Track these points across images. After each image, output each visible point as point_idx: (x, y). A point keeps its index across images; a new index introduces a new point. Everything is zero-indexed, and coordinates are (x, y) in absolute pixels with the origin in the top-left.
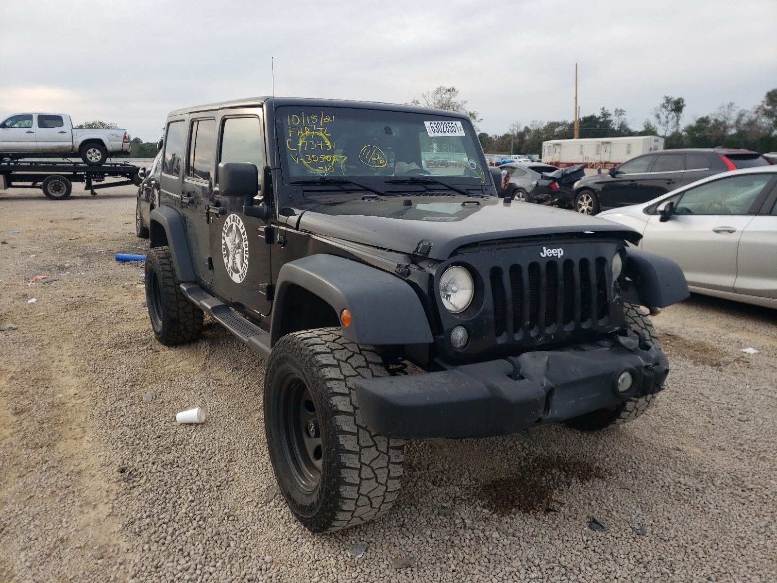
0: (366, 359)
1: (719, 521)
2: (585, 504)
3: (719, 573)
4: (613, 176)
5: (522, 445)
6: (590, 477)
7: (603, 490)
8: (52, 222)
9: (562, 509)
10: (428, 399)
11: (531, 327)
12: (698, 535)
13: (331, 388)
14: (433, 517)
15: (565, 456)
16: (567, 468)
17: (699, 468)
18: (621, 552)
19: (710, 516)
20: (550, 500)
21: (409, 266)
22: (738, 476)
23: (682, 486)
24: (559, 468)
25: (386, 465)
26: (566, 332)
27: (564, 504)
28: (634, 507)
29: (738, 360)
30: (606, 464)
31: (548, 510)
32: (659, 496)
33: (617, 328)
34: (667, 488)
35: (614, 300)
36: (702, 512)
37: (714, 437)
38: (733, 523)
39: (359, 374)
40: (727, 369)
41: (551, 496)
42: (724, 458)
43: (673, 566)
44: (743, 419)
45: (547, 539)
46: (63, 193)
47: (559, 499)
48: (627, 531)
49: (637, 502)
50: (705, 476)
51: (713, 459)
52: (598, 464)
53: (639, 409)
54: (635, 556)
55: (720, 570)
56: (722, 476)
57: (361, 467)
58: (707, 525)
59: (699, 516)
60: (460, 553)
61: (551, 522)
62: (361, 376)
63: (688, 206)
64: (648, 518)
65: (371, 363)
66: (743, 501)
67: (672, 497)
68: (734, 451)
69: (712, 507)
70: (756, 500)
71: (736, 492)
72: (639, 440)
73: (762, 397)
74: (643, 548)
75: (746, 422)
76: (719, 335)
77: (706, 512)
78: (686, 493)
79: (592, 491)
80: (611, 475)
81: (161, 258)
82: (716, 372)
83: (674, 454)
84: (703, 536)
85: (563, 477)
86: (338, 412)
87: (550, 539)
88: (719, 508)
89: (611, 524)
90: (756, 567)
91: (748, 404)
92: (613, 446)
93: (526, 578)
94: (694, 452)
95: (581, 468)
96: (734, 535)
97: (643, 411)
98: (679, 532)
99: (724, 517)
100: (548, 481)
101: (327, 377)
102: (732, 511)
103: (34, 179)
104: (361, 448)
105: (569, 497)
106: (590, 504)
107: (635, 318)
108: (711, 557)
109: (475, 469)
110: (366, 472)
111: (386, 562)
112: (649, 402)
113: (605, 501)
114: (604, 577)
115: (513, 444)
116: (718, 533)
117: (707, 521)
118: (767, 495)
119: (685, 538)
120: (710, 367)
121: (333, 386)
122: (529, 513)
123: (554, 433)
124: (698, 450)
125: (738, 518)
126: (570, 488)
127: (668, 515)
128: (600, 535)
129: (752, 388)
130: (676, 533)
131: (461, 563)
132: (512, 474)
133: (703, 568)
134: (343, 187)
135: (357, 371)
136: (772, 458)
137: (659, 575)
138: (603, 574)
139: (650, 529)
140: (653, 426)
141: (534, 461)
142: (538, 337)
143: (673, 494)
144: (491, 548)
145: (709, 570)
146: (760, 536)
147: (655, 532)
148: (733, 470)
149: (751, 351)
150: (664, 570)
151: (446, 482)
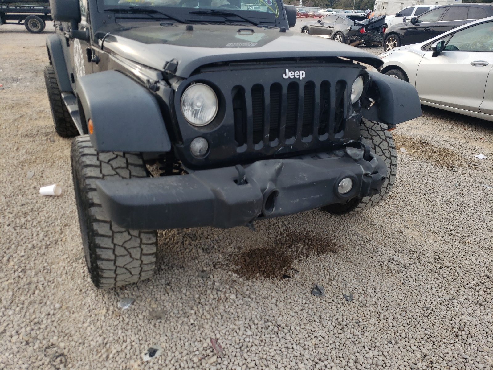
0: (127, 161)
1: (413, 293)
2: (314, 273)
3: (400, 338)
4: (414, 24)
5: (283, 222)
6: (326, 251)
7: (332, 262)
8: (24, 48)
9: (296, 276)
10: (154, 200)
11: (271, 139)
12: (393, 303)
13: (89, 185)
14: (194, 278)
15: (313, 232)
16: (310, 243)
17: (412, 248)
18: (328, 315)
19: (408, 287)
20: (290, 268)
21: (158, 82)
22: (440, 256)
23: (394, 262)
24: (305, 242)
25: (138, 245)
26: (305, 143)
27: (298, 272)
28: (351, 278)
29: (469, 164)
30: (342, 241)
31: (285, 276)
32: (374, 269)
33: (352, 141)
34: (382, 263)
35: (350, 117)
36: (403, 284)
37: (432, 223)
38: (424, 295)
39: (117, 173)
40: (459, 170)
41: (290, 265)
42: (434, 240)
43: (365, 329)
44: (459, 210)
45: (274, 301)
46: (39, 28)
47: (296, 267)
48: (339, 298)
49: (356, 274)
50: (415, 254)
51: (426, 240)
52: (335, 241)
53: (374, 201)
54: (337, 319)
55: (402, 335)
56: (427, 255)
57: (115, 247)
58: (404, 295)
59: (399, 287)
60: (201, 310)
61: (282, 286)
62: (119, 175)
63: (456, 45)
64: (359, 287)
65: (132, 164)
66: (437, 276)
67: (384, 271)
68: (444, 235)
69: (411, 280)
70: (449, 276)
71: (434, 269)
72: (373, 223)
73: (479, 193)
74: (346, 312)
75: (460, 212)
76: (461, 144)
77: (406, 284)
78: (396, 268)
79: (323, 262)
80: (343, 250)
81: (50, 73)
82: (449, 172)
83: (397, 235)
84: (397, 304)
85: (304, 249)
86: (93, 205)
87: (277, 301)
88: (417, 282)
89: (329, 291)
90: (432, 335)
91: (466, 198)
92: (352, 227)
93: (243, 334)
94: (413, 234)
95: (321, 243)
96: (421, 305)
97: (378, 202)
98: (380, 300)
99: (419, 289)
100: (292, 252)
101: (88, 175)
102: (426, 284)
103: (20, 18)
104: (113, 233)
105: (305, 266)
106: (318, 273)
107: (378, 132)
108: (398, 323)
109: (242, 239)
110: (120, 251)
111: (144, 314)
112: (383, 197)
113: (331, 271)
114: (307, 336)
115: (276, 222)
116: (410, 303)
117: (404, 292)
118: (458, 273)
119: (382, 305)
120: (446, 168)
121: (91, 183)
122: (269, 278)
123: (311, 214)
124: (417, 233)
125: (430, 291)
126: (308, 259)
127: (376, 286)
128: (316, 300)
129: (473, 185)
130: (377, 301)
131: (199, 319)
132: (268, 245)
133: (388, 332)
134: (152, 15)
135: (115, 171)
136: (472, 242)
137: (351, 336)
138: (307, 333)
139: (357, 296)
140: (388, 213)
141: (288, 235)
142: (278, 147)
143: (385, 268)
144: (227, 307)
145: (393, 334)
146: (443, 308)
147: (360, 300)
148: (438, 251)
149: (481, 156)
150: (357, 332)
151: (215, 249)
